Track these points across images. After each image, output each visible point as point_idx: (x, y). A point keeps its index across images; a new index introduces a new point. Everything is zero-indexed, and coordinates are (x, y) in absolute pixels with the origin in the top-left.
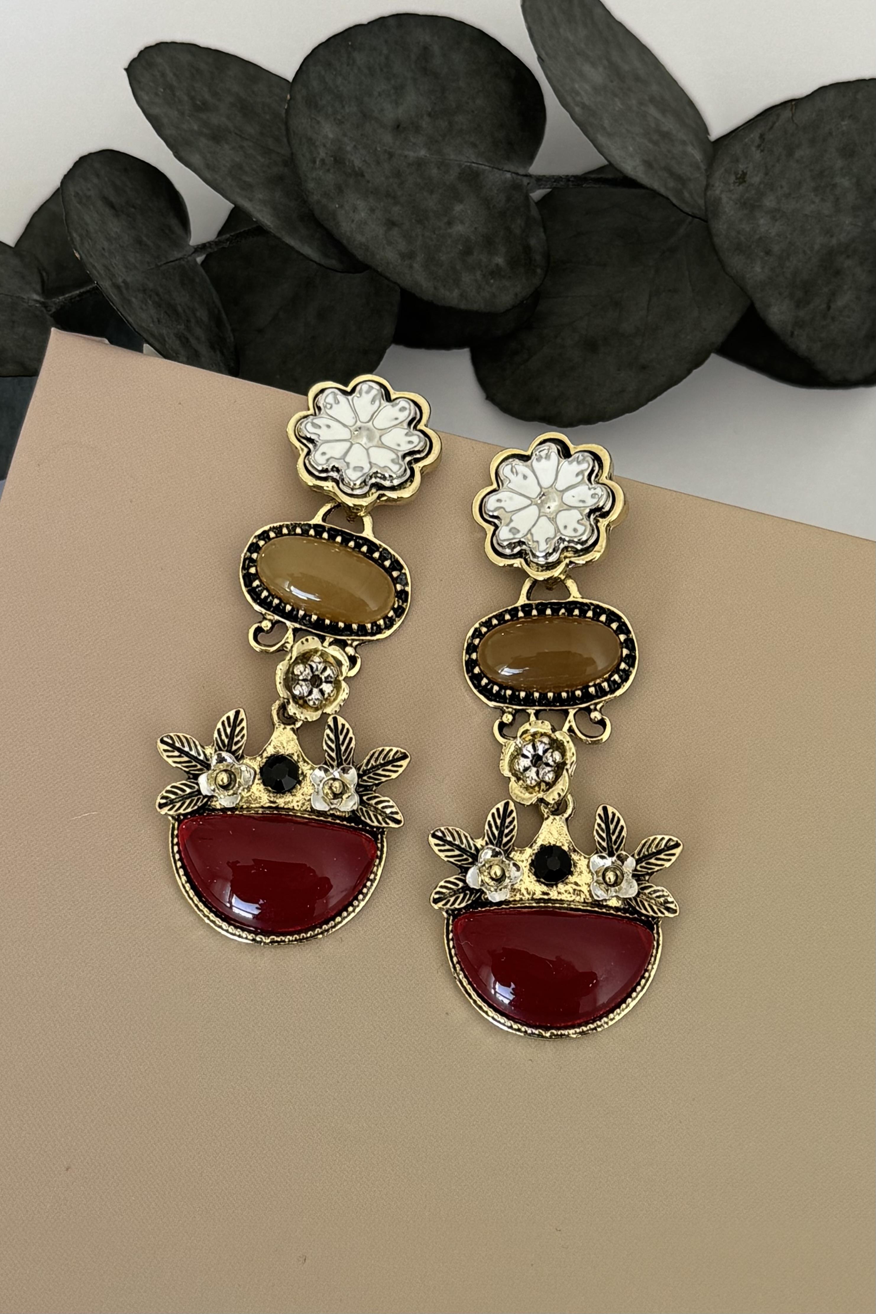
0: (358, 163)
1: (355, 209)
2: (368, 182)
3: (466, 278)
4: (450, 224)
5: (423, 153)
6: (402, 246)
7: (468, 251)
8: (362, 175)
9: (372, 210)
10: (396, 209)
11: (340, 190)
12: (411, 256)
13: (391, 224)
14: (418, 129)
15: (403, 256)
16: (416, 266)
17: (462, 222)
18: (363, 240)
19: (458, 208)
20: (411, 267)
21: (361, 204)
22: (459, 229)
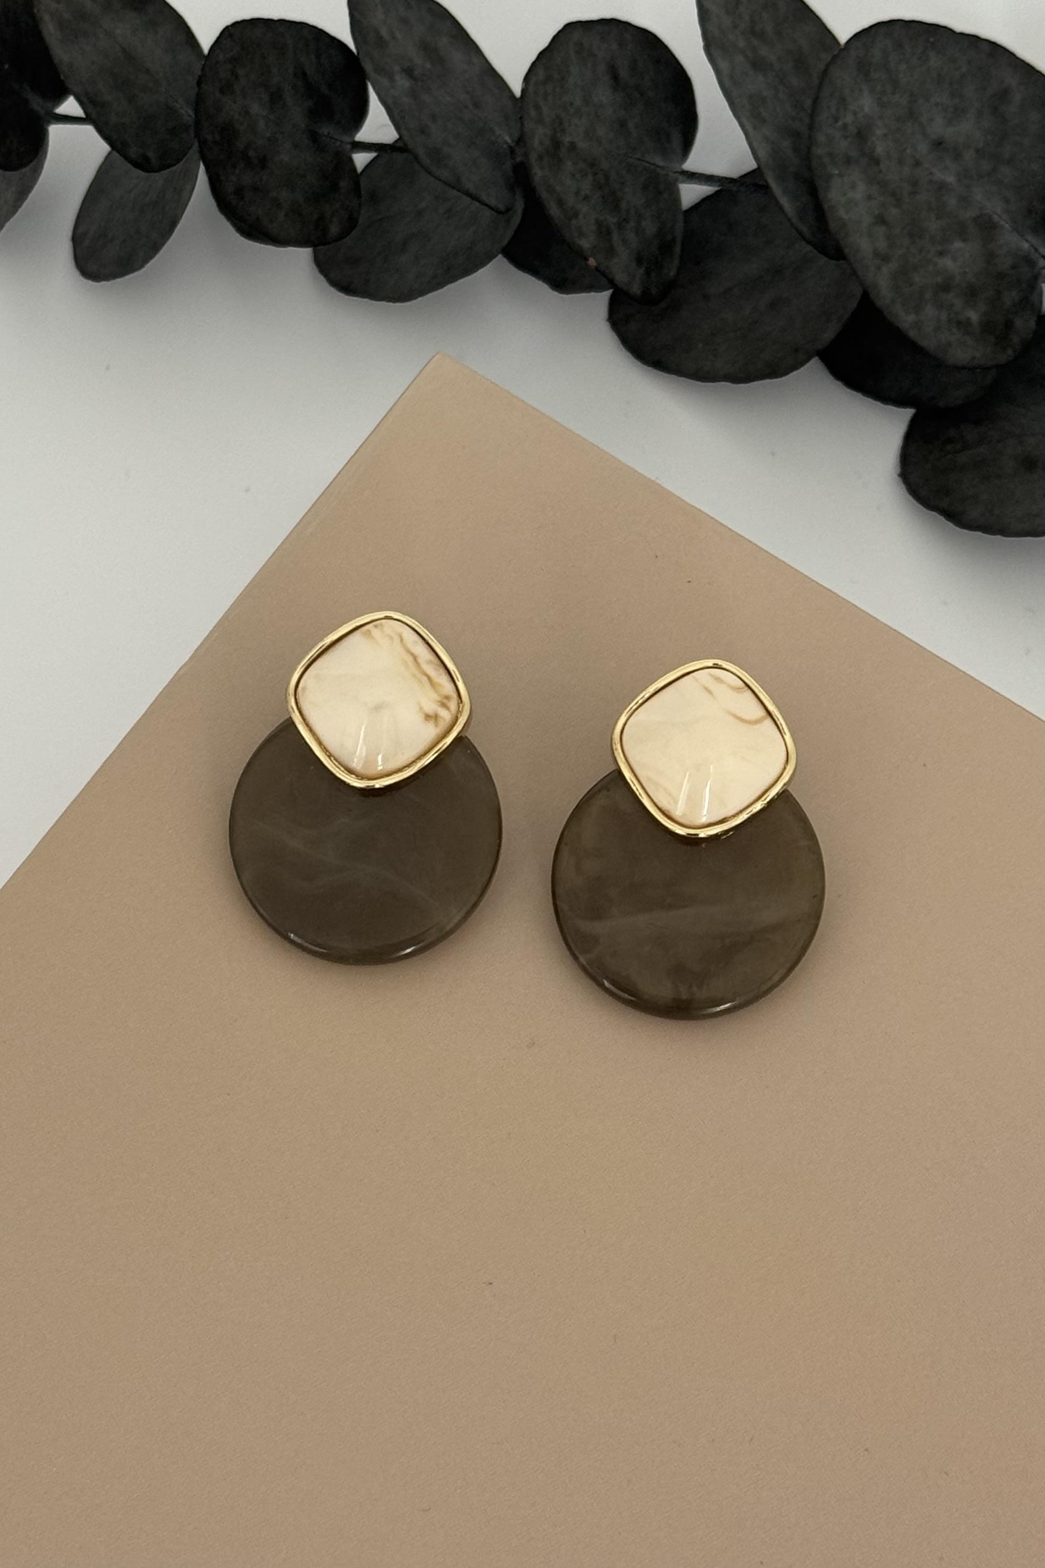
0: (880, 150)
1: (853, 186)
2: (880, 172)
3: (930, 311)
4: (941, 254)
5: (951, 179)
6: (882, 245)
7: (946, 287)
8: (877, 162)
9: (870, 198)
10: (894, 211)
11: (848, 161)
12: (886, 259)
13: (881, 220)
14: (957, 156)
15: (876, 254)
16: (885, 270)
17: (954, 259)
18: (846, 217)
19: (958, 245)
20: (879, 268)
21: (861, 187)
22: (947, 263)
